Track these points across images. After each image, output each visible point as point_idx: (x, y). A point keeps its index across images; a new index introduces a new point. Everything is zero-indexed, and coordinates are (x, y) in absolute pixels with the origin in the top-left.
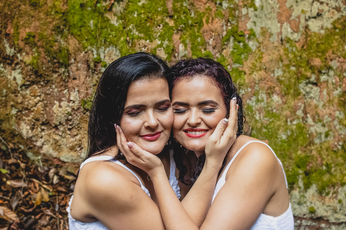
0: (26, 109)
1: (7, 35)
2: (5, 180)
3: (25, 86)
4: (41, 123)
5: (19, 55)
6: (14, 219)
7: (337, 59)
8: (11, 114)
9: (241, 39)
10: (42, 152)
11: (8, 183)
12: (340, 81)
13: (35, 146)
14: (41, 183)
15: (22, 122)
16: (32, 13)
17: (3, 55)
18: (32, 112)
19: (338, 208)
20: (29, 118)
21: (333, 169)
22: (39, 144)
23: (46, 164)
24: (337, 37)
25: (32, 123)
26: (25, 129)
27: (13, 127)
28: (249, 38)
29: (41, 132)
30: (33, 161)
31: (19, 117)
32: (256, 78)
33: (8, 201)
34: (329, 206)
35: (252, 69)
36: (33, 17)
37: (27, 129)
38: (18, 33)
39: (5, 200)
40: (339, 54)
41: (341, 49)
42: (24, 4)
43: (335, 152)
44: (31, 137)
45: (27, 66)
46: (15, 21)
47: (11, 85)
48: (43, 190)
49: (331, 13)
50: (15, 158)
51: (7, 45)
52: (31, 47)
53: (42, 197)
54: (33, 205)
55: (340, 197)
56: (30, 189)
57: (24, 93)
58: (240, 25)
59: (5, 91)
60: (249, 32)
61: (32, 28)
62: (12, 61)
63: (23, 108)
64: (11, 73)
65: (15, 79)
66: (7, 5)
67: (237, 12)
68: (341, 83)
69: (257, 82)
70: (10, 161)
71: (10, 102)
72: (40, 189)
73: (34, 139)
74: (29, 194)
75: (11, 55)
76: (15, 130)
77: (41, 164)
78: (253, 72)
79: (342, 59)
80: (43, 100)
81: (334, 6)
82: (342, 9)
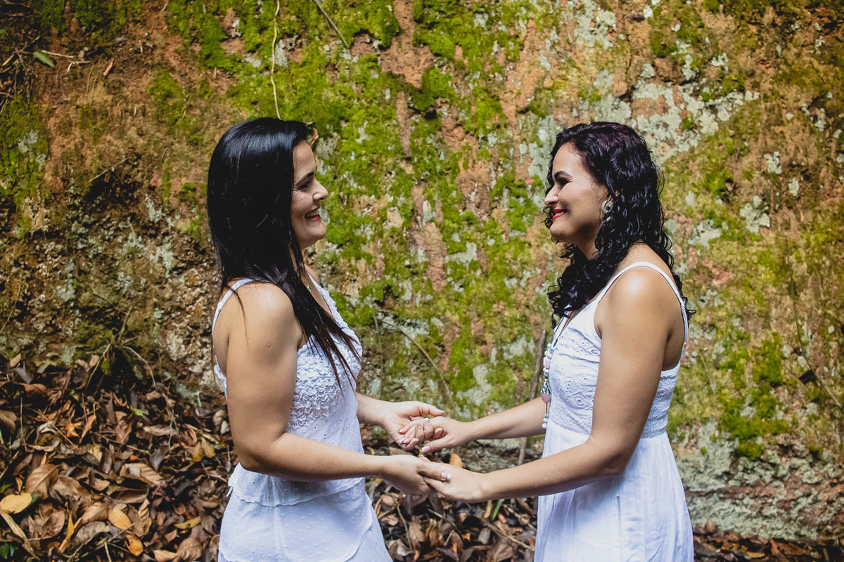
0: (179, 309)
1: (152, 189)
2: (140, 425)
3: (177, 270)
4: (201, 331)
5: (169, 220)
6: (158, 483)
7: (676, 217)
8: (152, 319)
9: (520, 191)
10: (201, 383)
11: (147, 429)
12: (684, 253)
13: (191, 373)
14: (201, 432)
15: (170, 331)
16: (191, 155)
17: (143, 222)
18: (188, 313)
19: (702, 464)
20: (183, 324)
21: (686, 397)
22: (196, 369)
23: (208, 406)
24: (672, 184)
25: (187, 333)
26: (174, 345)
27: (156, 341)
28: (533, 190)
29: (201, 348)
30: (187, 399)
31: (165, 324)
32: (549, 253)
33: (147, 456)
34: (686, 461)
35: (540, 238)
36: (192, 161)
37: (178, 343)
38: (169, 185)
39: (142, 456)
40: (677, 210)
41: (680, 203)
42: (179, 142)
43: (687, 368)
44: (185, 357)
45: (182, 236)
46: (164, 166)
47: (154, 270)
48: (204, 440)
49: (659, 148)
50: (159, 391)
51: (150, 206)
52: (189, 206)
53: (203, 450)
54: (187, 463)
55: (702, 444)
56: (183, 440)
57: (175, 281)
58: (517, 171)
59: (143, 281)
60: (533, 181)
61: (191, 177)
62: (158, 230)
63: (172, 307)
64: (155, 250)
65: (161, 260)
66: (152, 142)
67: (511, 150)
68: (685, 256)
69: (550, 258)
70: (150, 396)
71: (151, 298)
72: (200, 441)
73: (189, 361)
74: (181, 448)
75: (157, 220)
76: (158, 346)
77: (200, 405)
78: (542, 242)
79: (682, 218)
80: (206, 292)
81: (663, 138)
82: (677, 142)
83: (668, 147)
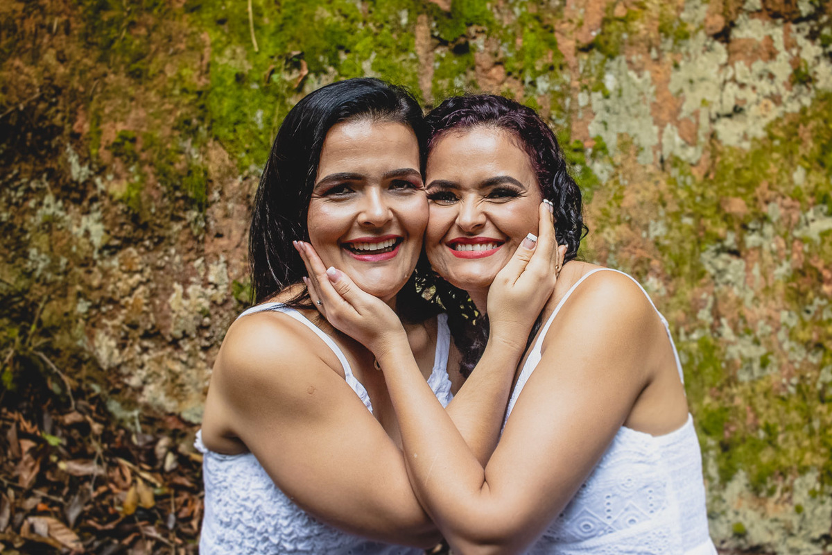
0: (110, 301)
1: (75, 137)
2: (54, 459)
3: (110, 249)
4: (141, 332)
5: (98, 180)
6: (72, 546)
7: (779, 199)
8: (75, 313)
9: (577, 156)
10: (141, 400)
11: (63, 466)
12: (787, 247)
13: (126, 386)
14: (137, 469)
15: (98, 331)
16: (131, 91)
17: (64, 181)
18: (124, 307)
19: (796, 525)
20: (117, 322)
21: (780, 438)
22: (135, 381)
23: (149, 429)
24: (776, 155)
25: (123, 334)
26: (105, 348)
27: (80, 343)
28: (593, 156)
29: (140, 354)
30: (122, 420)
31: (92, 320)
32: (611, 240)
33: (61, 505)
34: (776, 520)
35: (600, 220)
36: (132, 99)
37: (109, 347)
38: (99, 133)
39: (53, 504)
40: (782, 190)
41: (786, 180)
42: (115, 73)
43: (783, 399)
44: (119, 366)
45: (115, 204)
46: (93, 106)
47: (79, 248)
48: (140, 482)
49: (761, 106)
50: (80, 412)
51: (73, 159)
52: (126, 162)
53: (138, 498)
54: (116, 515)
55: (798, 499)
56: (112, 480)
57: (106, 264)
58: (574, 128)
59: (64, 261)
60: (594, 143)
61: (130, 122)
62: (84, 193)
63: (102, 298)
64: (80, 220)
65: (87, 233)
66: (77, 72)
67: (568, 101)
68: (789, 252)
69: (613, 248)
70: (69, 418)
71: (73, 285)
72: (134, 482)
73: (124, 370)
74: (109, 492)
75: (82, 180)
76: (82, 349)
77: (139, 428)
78: (603, 227)
79: (788, 201)
80: (148, 281)
81: (767, 92)
82: (784, 99)
83: (772, 105)
